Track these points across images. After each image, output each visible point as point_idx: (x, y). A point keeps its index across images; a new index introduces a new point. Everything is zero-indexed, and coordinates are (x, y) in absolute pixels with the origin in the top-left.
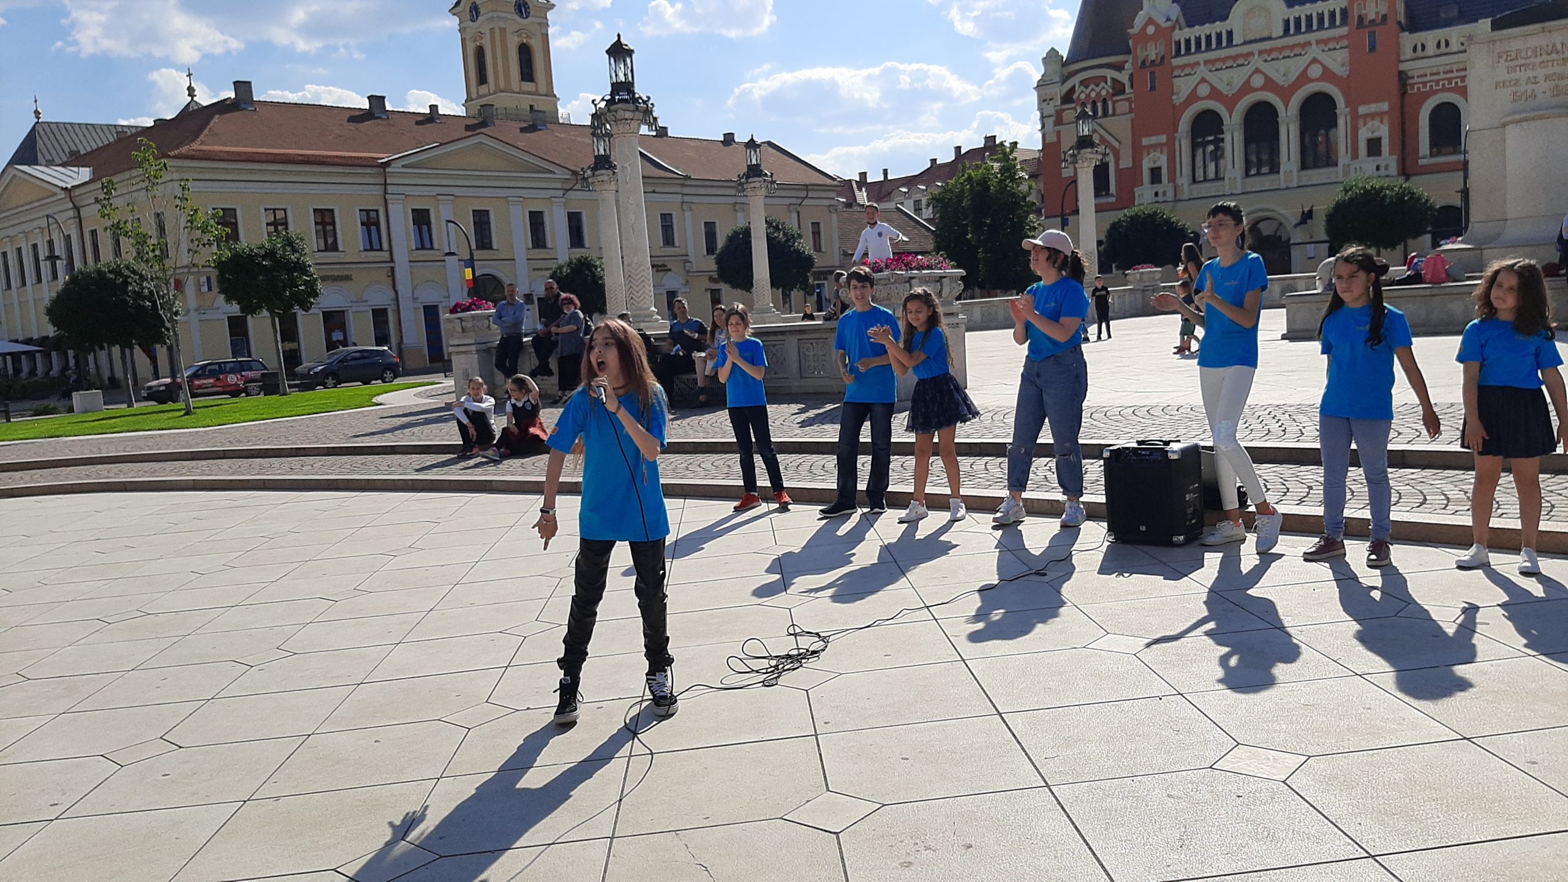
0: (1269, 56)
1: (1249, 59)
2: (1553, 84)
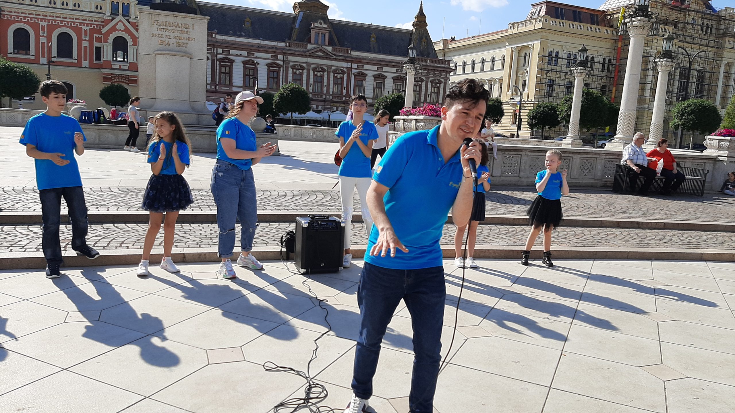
2: (177, 40)
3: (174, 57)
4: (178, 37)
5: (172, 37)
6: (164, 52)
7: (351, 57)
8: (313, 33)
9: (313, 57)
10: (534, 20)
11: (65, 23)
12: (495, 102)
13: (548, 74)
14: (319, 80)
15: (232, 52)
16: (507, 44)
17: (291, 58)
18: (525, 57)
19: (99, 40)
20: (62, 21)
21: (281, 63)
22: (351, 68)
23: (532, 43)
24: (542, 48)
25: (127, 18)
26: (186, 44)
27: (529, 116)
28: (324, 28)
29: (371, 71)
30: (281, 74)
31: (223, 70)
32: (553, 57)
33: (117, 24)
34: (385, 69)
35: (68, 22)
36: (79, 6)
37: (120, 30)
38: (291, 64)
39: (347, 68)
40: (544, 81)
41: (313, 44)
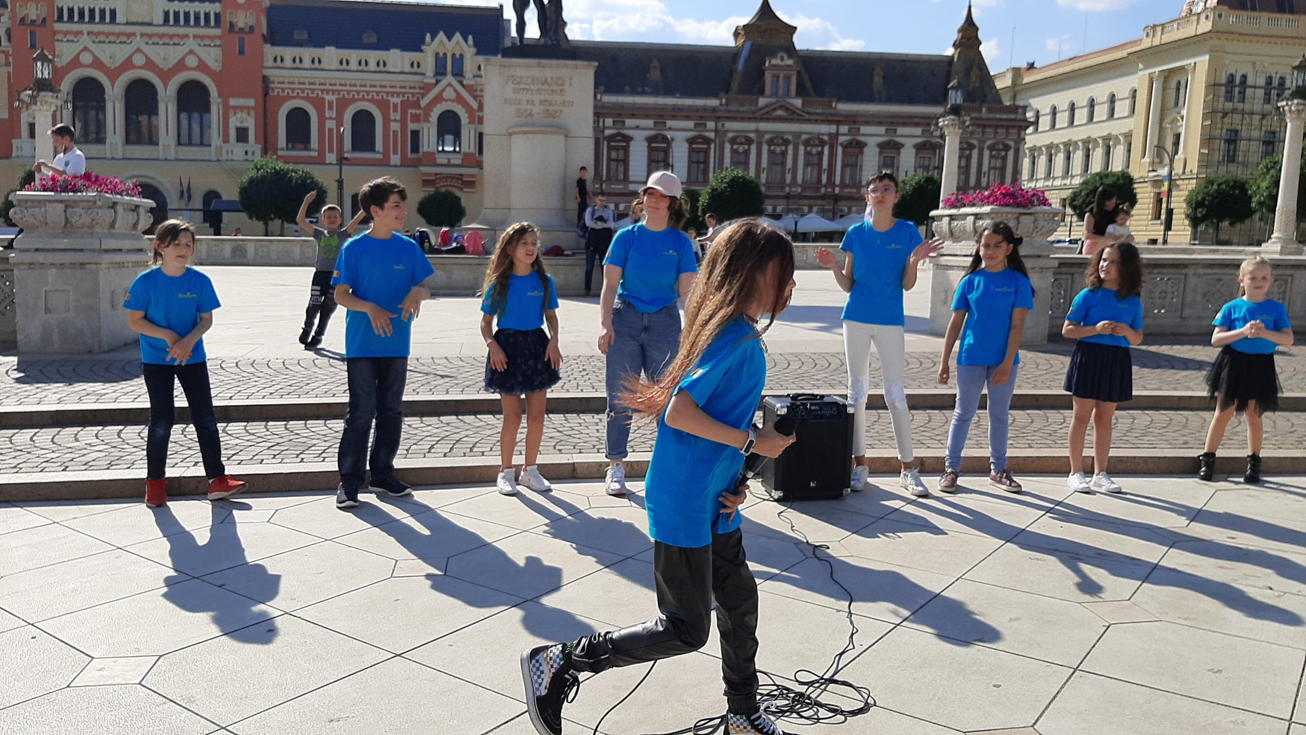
0: (151, 39)
1: (132, 38)
2: (545, 107)
3: (540, 137)
4: (546, 101)
5: (537, 102)
6: (525, 129)
7: (837, 115)
8: (768, 76)
9: (768, 120)
10: (1196, 17)
11: (363, 96)
12: (1118, 179)
13: (1226, 120)
14: (778, 160)
15: (629, 122)
16: (1141, 66)
17: (729, 125)
18: (1178, 90)
19: (416, 118)
20: (358, 92)
21: (712, 135)
22: (837, 134)
23: (1192, 61)
24: (1213, 68)
25: (460, 78)
26: (558, 114)
27: (1189, 202)
28: (789, 66)
29: (872, 136)
30: (712, 155)
31: (614, 155)
32: (1236, 86)
33: (444, 90)
34: (901, 130)
35: (368, 93)
36: (385, 64)
37: (450, 100)
38: (730, 135)
39: (830, 134)
40: (1218, 132)
41: (768, 97)
